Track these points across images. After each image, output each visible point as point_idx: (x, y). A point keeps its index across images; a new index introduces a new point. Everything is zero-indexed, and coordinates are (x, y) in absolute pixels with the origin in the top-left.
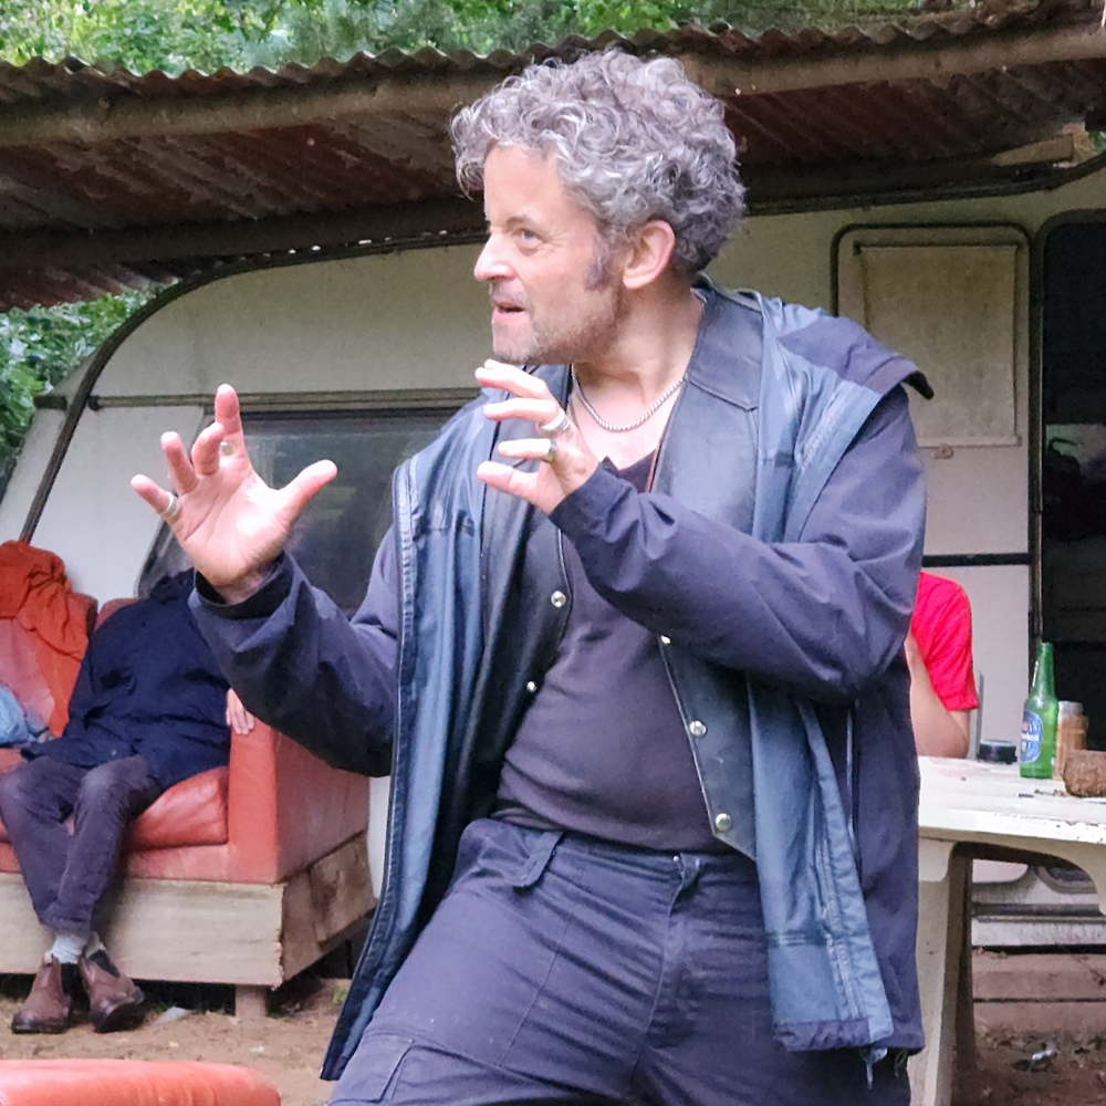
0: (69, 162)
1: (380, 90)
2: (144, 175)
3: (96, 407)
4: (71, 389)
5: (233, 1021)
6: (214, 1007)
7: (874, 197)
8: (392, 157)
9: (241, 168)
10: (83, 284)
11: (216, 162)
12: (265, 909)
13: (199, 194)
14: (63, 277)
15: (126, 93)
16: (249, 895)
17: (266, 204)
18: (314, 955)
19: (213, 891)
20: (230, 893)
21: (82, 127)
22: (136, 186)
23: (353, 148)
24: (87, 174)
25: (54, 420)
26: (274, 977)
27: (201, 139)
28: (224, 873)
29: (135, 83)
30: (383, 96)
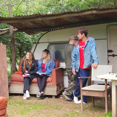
0: (38, 22)
1: (66, 15)
2: (44, 23)
3: (39, 43)
4: (37, 42)
5: (52, 99)
6: (51, 97)
7: (111, 22)
8: (66, 20)
9: (52, 22)
10: (37, 32)
11: (50, 21)
12: (55, 88)
13: (48, 24)
14: (36, 32)
15: (44, 16)
16: (54, 87)
17: (54, 25)
18: (59, 93)
19: (50, 87)
20: (52, 87)
21: (40, 19)
22: (43, 24)
23: (63, 20)
24: (39, 23)
25: (35, 45)
26: (56, 95)
27: (49, 20)
28: (51, 85)
29: (45, 15)
30: (67, 15)
